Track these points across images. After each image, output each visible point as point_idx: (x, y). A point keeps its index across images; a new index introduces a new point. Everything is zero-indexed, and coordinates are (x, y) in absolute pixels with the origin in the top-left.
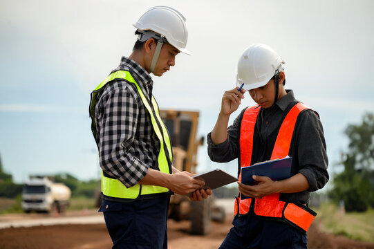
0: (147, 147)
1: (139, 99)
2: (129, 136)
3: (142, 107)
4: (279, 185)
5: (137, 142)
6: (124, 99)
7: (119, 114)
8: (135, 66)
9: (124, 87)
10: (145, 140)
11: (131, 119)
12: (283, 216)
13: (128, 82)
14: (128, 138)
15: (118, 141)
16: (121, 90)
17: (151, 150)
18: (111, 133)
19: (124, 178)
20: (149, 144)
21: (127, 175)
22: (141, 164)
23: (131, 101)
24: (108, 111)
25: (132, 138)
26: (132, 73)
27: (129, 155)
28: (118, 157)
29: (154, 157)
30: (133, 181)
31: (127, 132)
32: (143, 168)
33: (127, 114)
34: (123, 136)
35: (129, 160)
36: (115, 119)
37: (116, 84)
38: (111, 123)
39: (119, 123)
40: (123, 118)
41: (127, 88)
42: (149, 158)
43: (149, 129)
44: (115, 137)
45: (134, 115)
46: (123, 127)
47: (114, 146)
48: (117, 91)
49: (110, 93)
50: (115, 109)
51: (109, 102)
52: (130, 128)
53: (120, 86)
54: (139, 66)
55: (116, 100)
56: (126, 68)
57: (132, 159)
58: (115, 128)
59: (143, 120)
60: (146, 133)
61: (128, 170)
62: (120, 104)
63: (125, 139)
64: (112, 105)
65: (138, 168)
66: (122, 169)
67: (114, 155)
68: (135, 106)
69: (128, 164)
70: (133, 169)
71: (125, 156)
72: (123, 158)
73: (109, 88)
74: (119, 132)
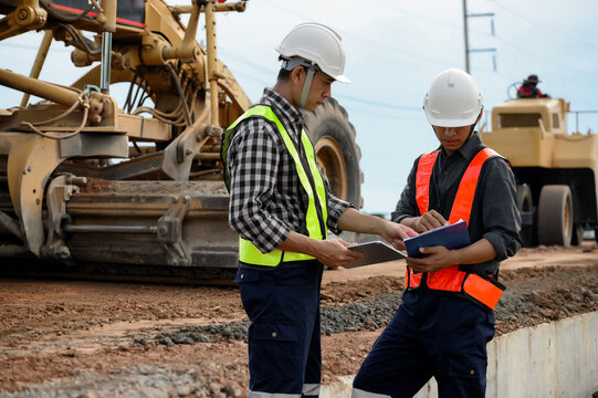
0: (292, 202)
1: (281, 141)
2: (266, 188)
3: (284, 151)
4: (457, 255)
5: (279, 196)
6: (260, 142)
7: (254, 160)
8: (278, 100)
9: (260, 127)
10: (290, 193)
11: (268, 167)
12: (462, 290)
13: (267, 121)
14: (265, 191)
15: (251, 194)
16: (257, 130)
17: (297, 206)
18: (242, 184)
19: (258, 241)
20: (295, 198)
21: (261, 239)
22: (281, 224)
23: (269, 144)
24: (240, 156)
25: (269, 190)
26: (273, 108)
27: (265, 212)
28: (251, 215)
29: (301, 215)
30: (269, 246)
31: (262, 183)
32: (282, 230)
33: (264, 160)
34: (257, 188)
35: (264, 219)
36: (248, 166)
37: (251, 123)
38: (243, 172)
39: (253, 172)
40: (258, 166)
41: (264, 128)
42: (294, 216)
43: (294, 179)
44: (247, 189)
45: (273, 162)
46: (258, 177)
47: (246, 201)
48: (252, 132)
49: (243, 135)
50: (249, 154)
51: (242, 145)
52: (267, 178)
53: (256, 125)
54: (284, 100)
55: (250, 142)
56: (267, 103)
57: (269, 218)
58: (248, 178)
59: (286, 168)
60: (290, 184)
61: (262, 232)
62: (254, 148)
63: (260, 192)
64: (245, 150)
65: (275, 231)
66: (256, 230)
67: (245, 212)
68: (274, 151)
69: (263, 225)
70: (269, 231)
71: (260, 213)
72: (257, 217)
73: (243, 128)
74: (253, 183)
